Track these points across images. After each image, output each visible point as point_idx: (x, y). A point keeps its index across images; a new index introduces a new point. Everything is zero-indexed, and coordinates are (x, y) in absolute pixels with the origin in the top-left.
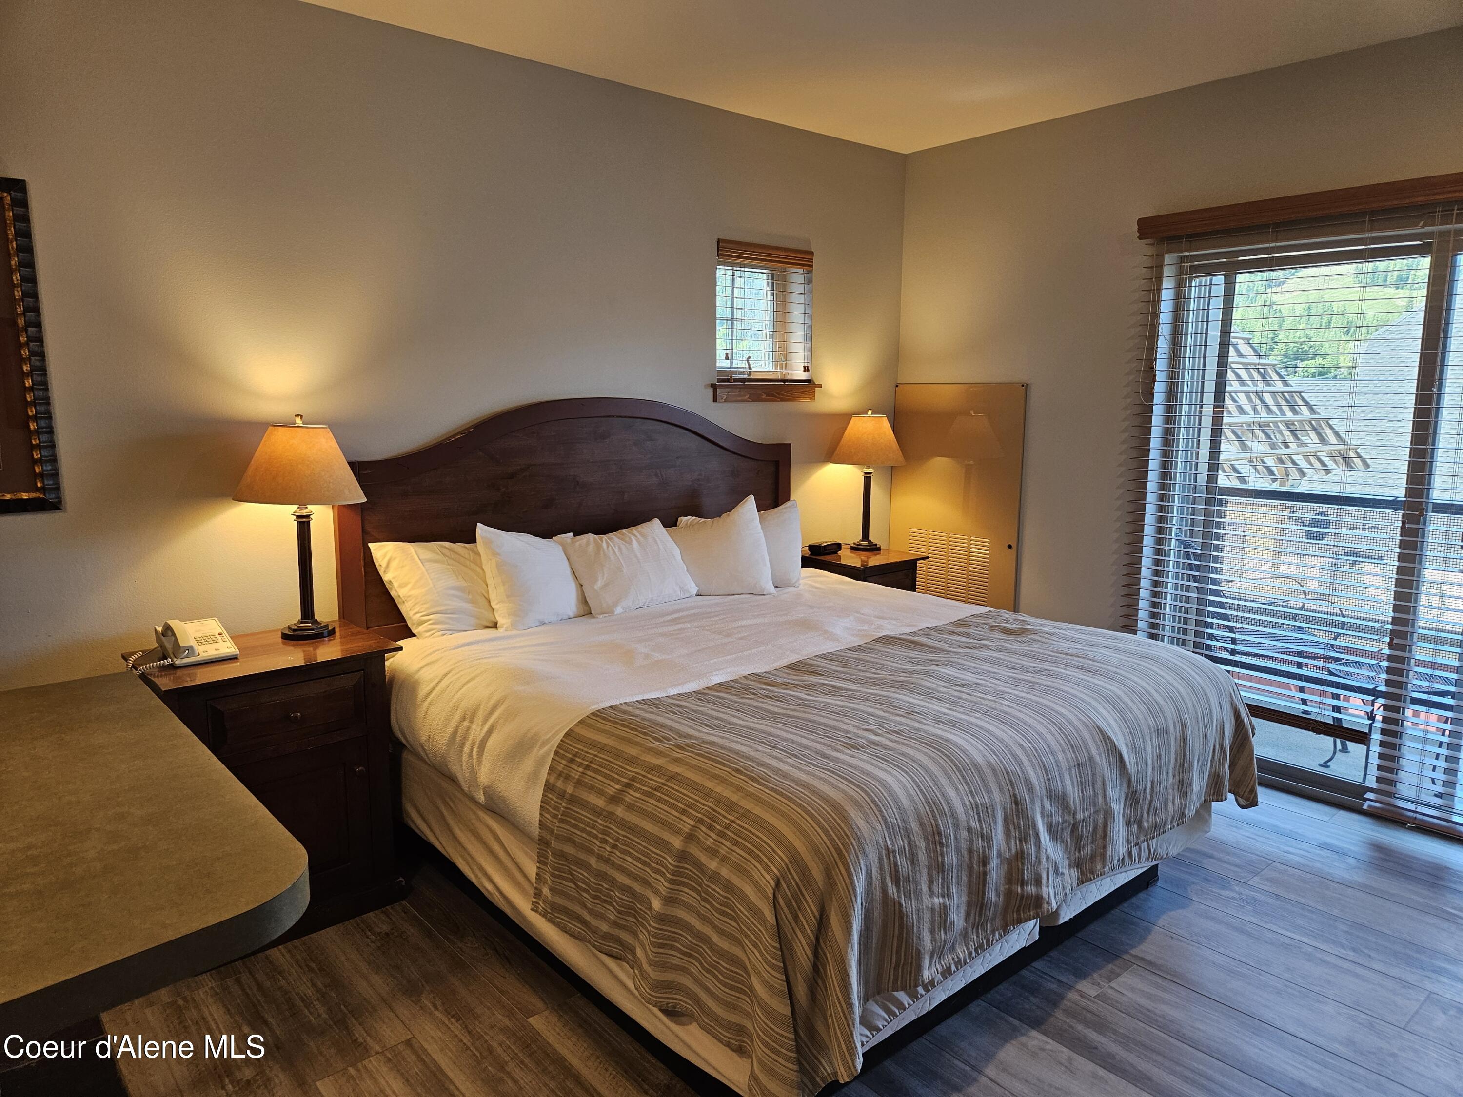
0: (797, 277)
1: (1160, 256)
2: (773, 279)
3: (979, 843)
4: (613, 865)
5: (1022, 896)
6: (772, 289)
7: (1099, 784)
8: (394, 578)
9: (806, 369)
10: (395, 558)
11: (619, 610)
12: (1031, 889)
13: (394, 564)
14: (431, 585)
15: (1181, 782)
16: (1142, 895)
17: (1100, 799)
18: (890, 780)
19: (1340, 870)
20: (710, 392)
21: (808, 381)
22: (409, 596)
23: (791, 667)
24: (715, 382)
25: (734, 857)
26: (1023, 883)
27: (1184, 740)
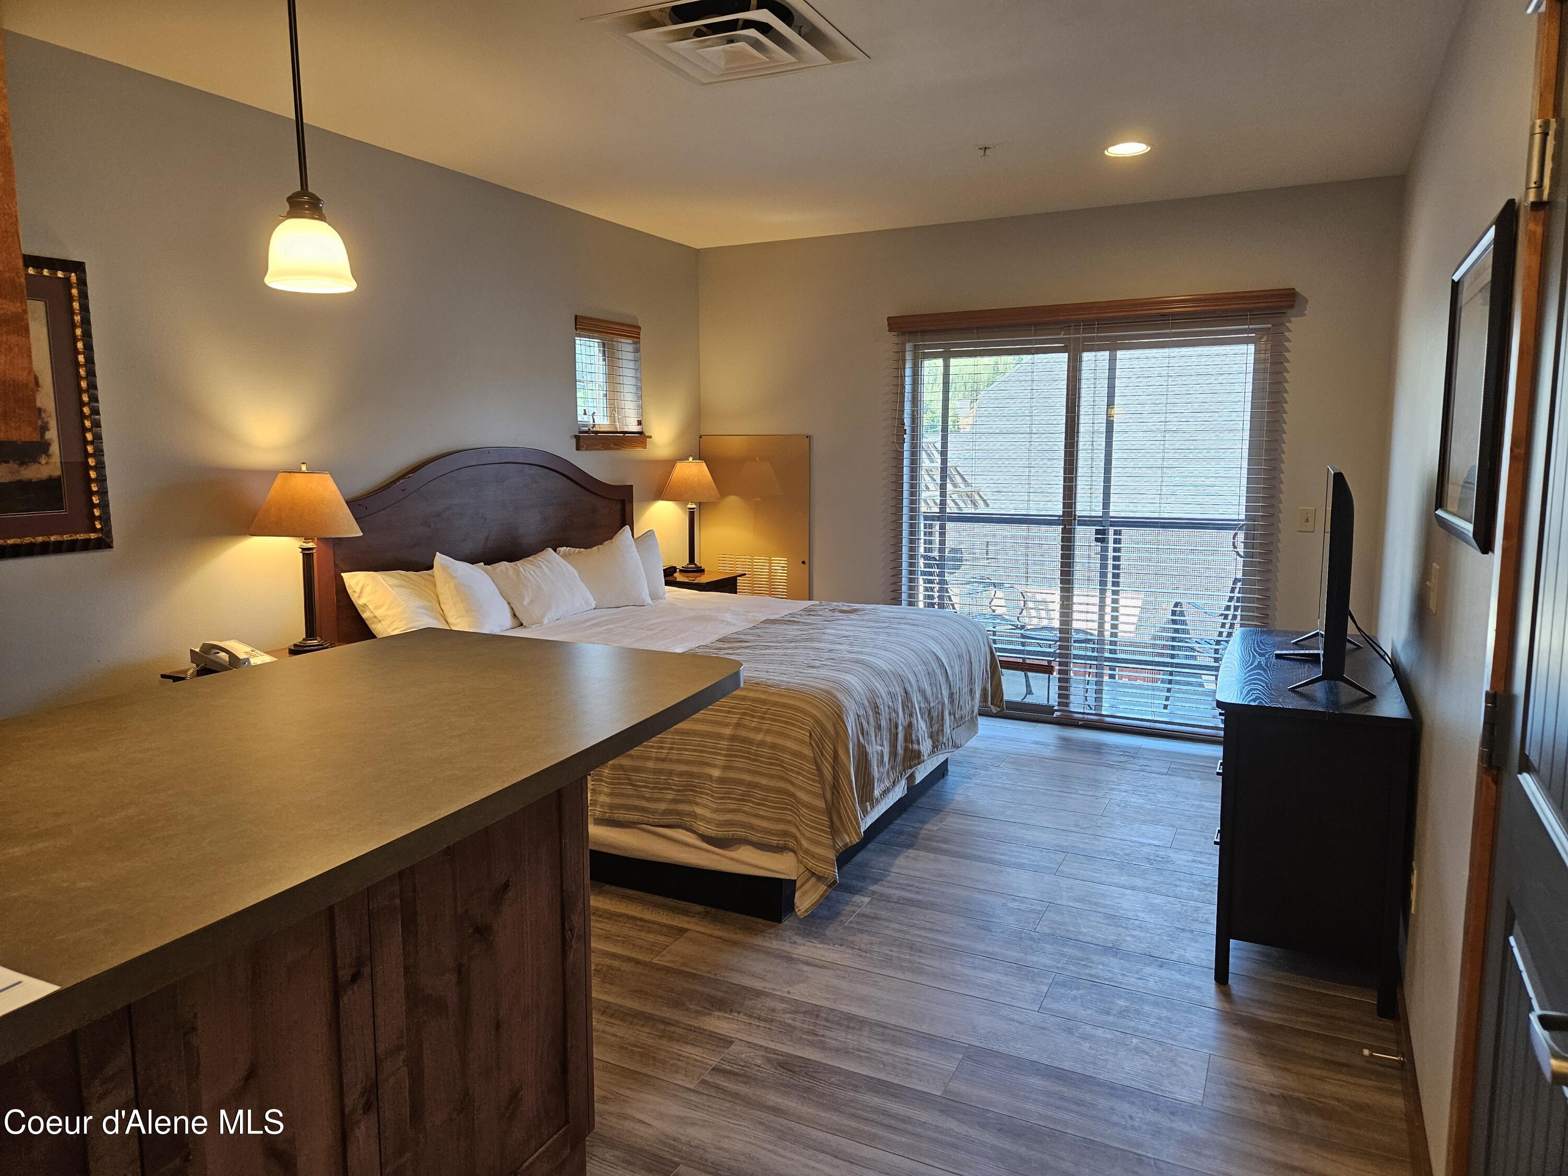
0: (626, 347)
1: (904, 344)
2: (604, 347)
3: (894, 715)
4: (671, 761)
5: (912, 751)
6: (604, 355)
7: (938, 687)
8: (368, 602)
9: (640, 423)
10: (367, 585)
11: (546, 621)
12: (916, 747)
13: (367, 590)
14: (404, 606)
15: (971, 690)
16: (942, 781)
17: (940, 696)
18: (849, 679)
19: (1047, 752)
20: (574, 441)
21: (641, 433)
22: (385, 616)
23: (720, 640)
24: (577, 434)
25: (775, 728)
26: (912, 742)
27: (971, 663)
